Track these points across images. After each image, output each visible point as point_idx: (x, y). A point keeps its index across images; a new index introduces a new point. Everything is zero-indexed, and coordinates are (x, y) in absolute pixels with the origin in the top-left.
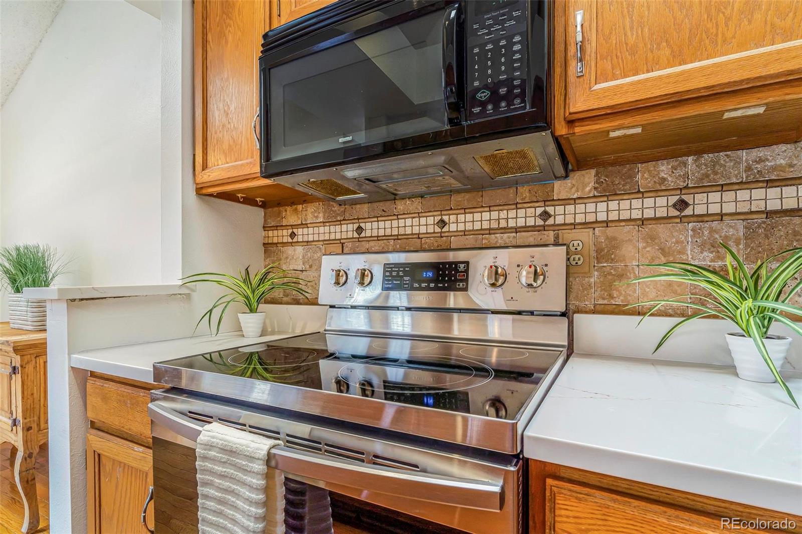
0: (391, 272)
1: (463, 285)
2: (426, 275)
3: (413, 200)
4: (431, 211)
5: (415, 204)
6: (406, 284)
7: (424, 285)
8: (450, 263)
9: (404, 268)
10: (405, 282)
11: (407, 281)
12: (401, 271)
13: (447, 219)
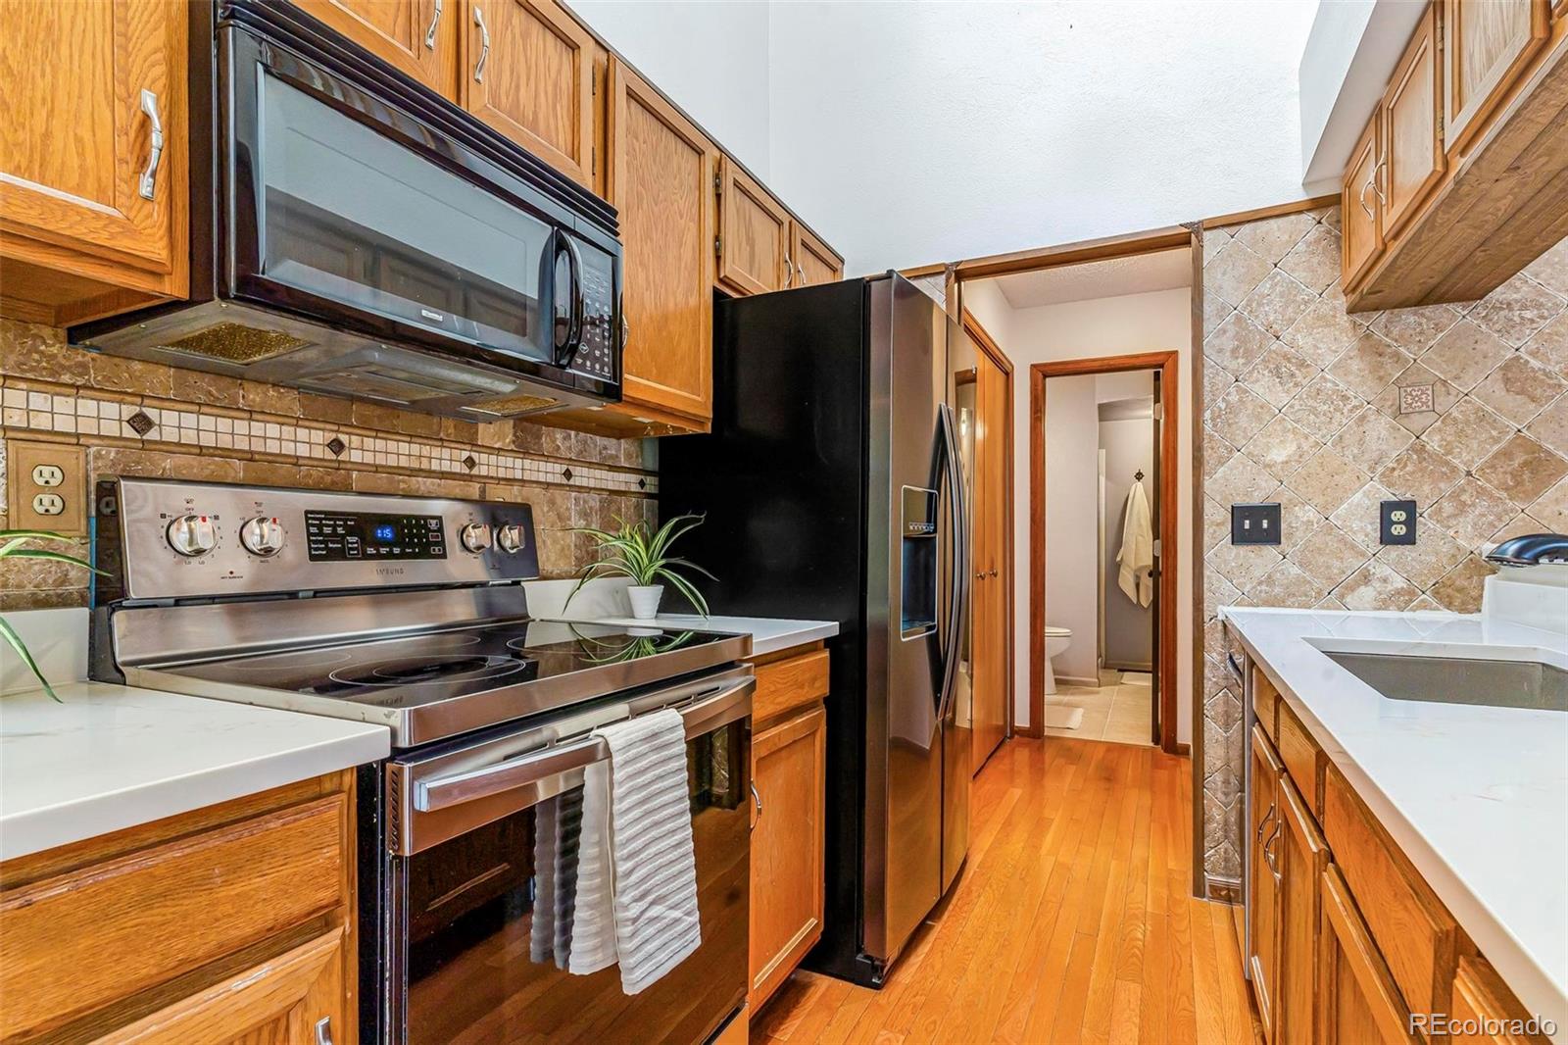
0: (320, 527)
1: (439, 550)
2: (383, 534)
3: (282, 390)
4: (317, 421)
5: (287, 401)
6: (353, 549)
7: (383, 550)
8: (418, 518)
9: (345, 521)
10: (350, 546)
11: (354, 543)
12: (340, 526)
13: (344, 438)
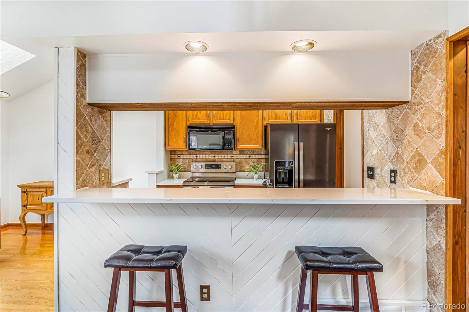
0: (207, 166)
1: (220, 168)
2: (214, 166)
4: (212, 154)
5: (209, 153)
8: (217, 164)
11: (211, 167)
13: (215, 156)
